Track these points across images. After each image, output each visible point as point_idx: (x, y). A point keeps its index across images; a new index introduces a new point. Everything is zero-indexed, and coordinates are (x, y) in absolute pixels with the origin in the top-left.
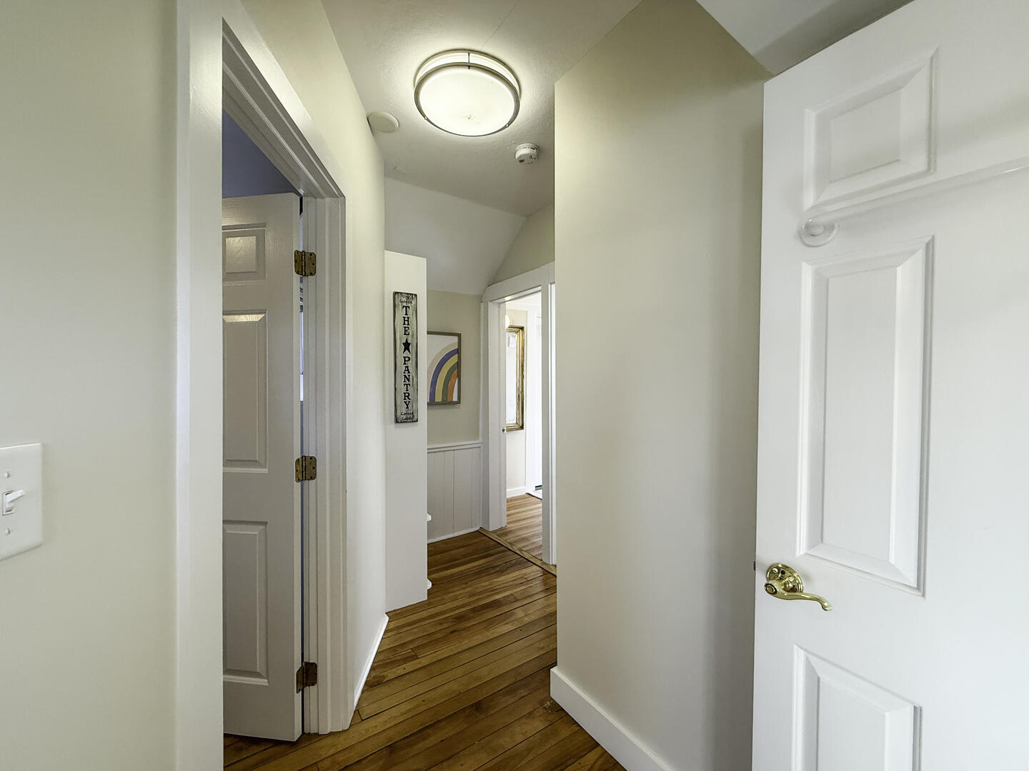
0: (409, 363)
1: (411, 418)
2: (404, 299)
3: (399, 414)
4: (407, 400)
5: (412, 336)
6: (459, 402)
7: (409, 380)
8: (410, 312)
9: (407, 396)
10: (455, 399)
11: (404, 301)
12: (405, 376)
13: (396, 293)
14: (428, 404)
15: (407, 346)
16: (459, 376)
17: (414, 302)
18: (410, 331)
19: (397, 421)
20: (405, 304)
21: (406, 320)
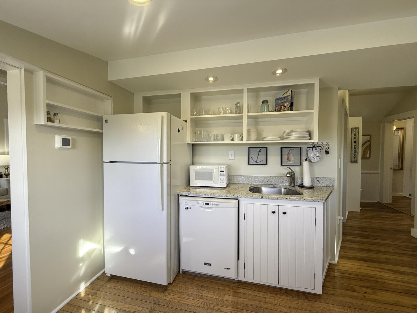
0: (356, 147)
1: (356, 161)
2: (355, 129)
3: (352, 160)
4: (355, 156)
5: (357, 139)
6: (370, 157)
7: (355, 151)
8: (356, 132)
9: (355, 155)
10: (368, 156)
11: (355, 130)
12: (354, 150)
13: (351, 128)
14: (362, 158)
15: (355, 142)
16: (370, 149)
17: (358, 130)
18: (356, 138)
19: (351, 162)
20: (355, 131)
21: (355, 135)
